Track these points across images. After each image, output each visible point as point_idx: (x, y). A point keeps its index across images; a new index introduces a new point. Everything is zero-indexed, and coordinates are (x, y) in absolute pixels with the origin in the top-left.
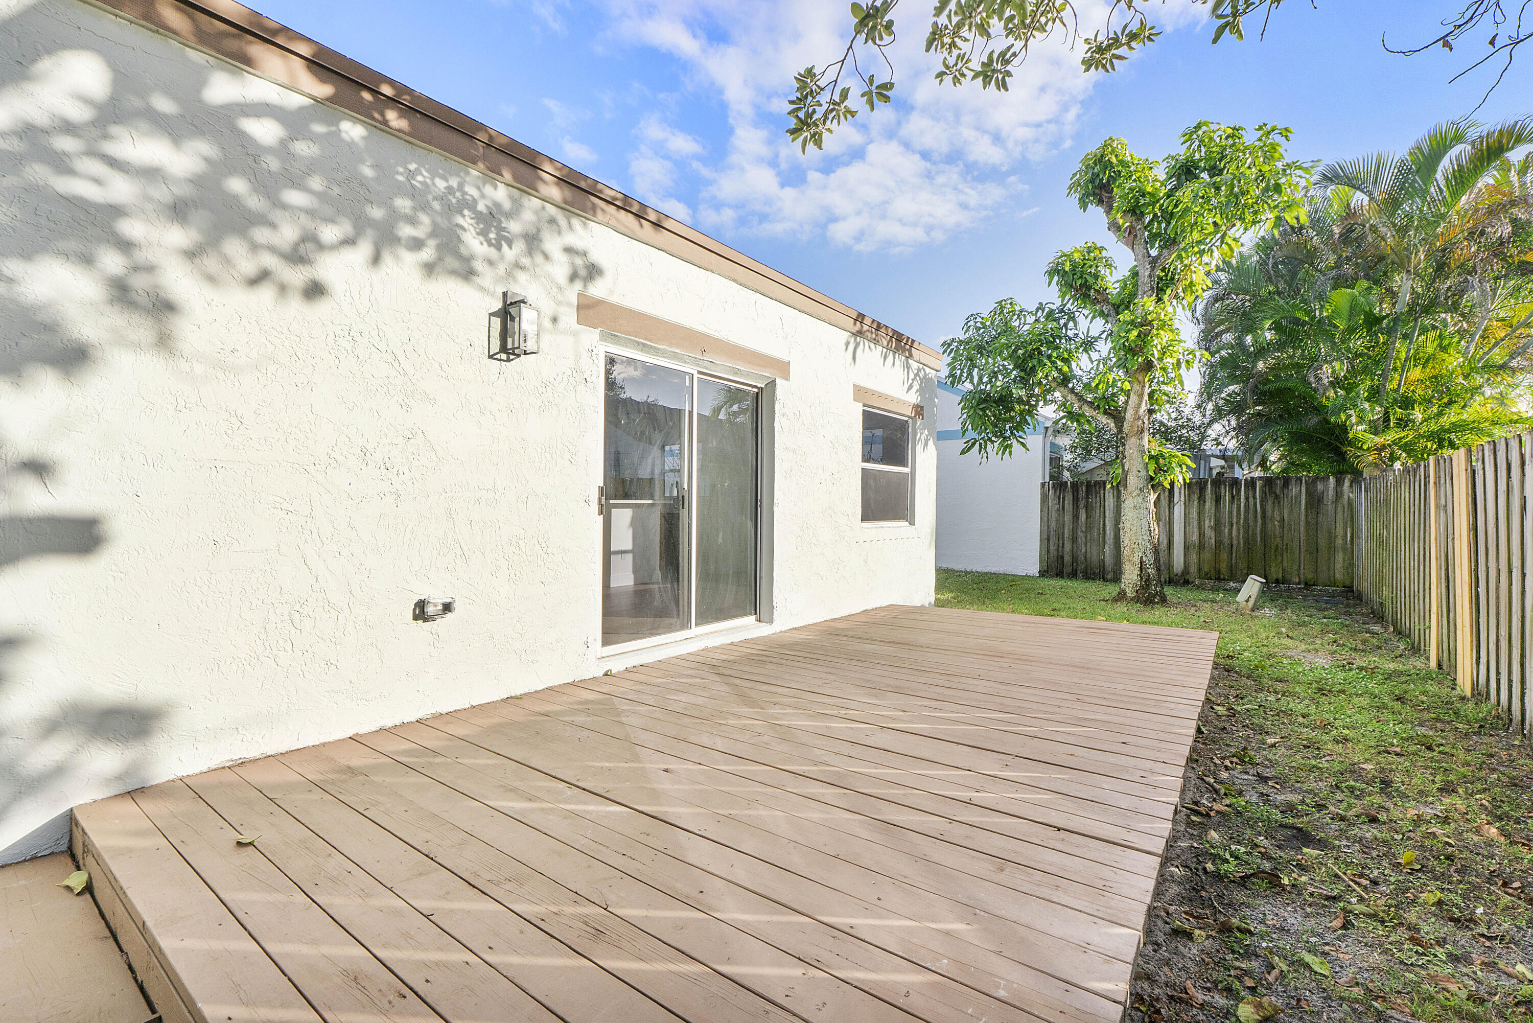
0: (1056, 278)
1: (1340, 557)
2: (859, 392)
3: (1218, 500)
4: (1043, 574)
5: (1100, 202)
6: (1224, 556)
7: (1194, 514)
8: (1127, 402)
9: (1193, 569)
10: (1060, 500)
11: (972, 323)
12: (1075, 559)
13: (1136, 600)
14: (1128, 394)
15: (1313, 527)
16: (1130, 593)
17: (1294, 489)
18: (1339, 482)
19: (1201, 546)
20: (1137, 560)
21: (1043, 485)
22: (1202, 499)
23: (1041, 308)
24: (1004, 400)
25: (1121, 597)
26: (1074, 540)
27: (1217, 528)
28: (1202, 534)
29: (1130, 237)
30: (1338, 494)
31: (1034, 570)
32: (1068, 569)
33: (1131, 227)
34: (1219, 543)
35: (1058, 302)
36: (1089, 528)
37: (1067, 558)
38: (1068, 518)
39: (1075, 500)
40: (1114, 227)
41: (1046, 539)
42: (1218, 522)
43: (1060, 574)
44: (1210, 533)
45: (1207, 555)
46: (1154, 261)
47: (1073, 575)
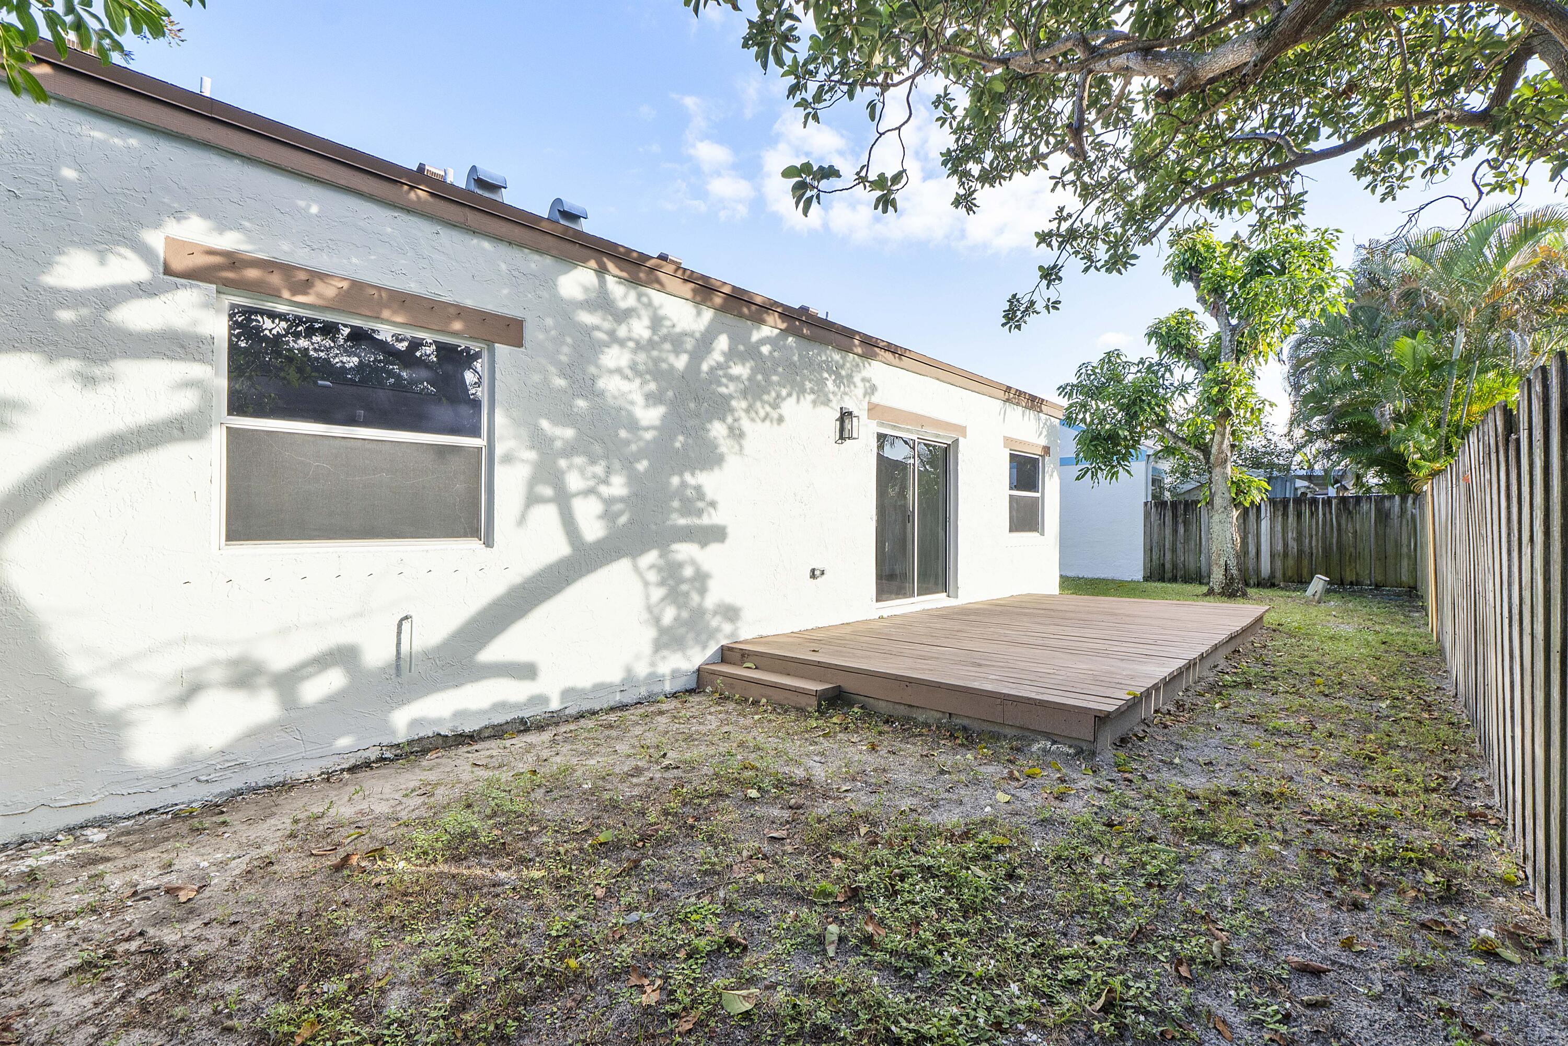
0: (1154, 339)
1: (1405, 563)
2: (1007, 441)
3: (1299, 515)
4: (1147, 579)
5: (1190, 279)
6: (1306, 562)
7: (1279, 527)
8: (1212, 440)
9: (1279, 574)
10: (1162, 517)
11: (1083, 371)
12: (1175, 566)
13: (1222, 594)
14: (1213, 433)
15: (1381, 538)
16: (1217, 589)
17: (1365, 506)
18: (1404, 499)
19: (1285, 555)
20: (1222, 562)
21: (1146, 504)
22: (1285, 515)
23: (1142, 362)
24: (1113, 437)
25: (1211, 592)
26: (1174, 550)
27: (1299, 539)
28: (1286, 545)
29: (1215, 310)
30: (1403, 511)
31: (1139, 576)
32: (1168, 575)
33: (1215, 302)
34: (1300, 552)
35: (1156, 358)
36: (1187, 540)
37: (1168, 566)
38: (1168, 531)
39: (1175, 517)
40: (1201, 300)
41: (1149, 550)
42: (1300, 534)
43: (1162, 579)
44: (1293, 544)
45: (1291, 562)
46: (1234, 329)
47: (1174, 579)
